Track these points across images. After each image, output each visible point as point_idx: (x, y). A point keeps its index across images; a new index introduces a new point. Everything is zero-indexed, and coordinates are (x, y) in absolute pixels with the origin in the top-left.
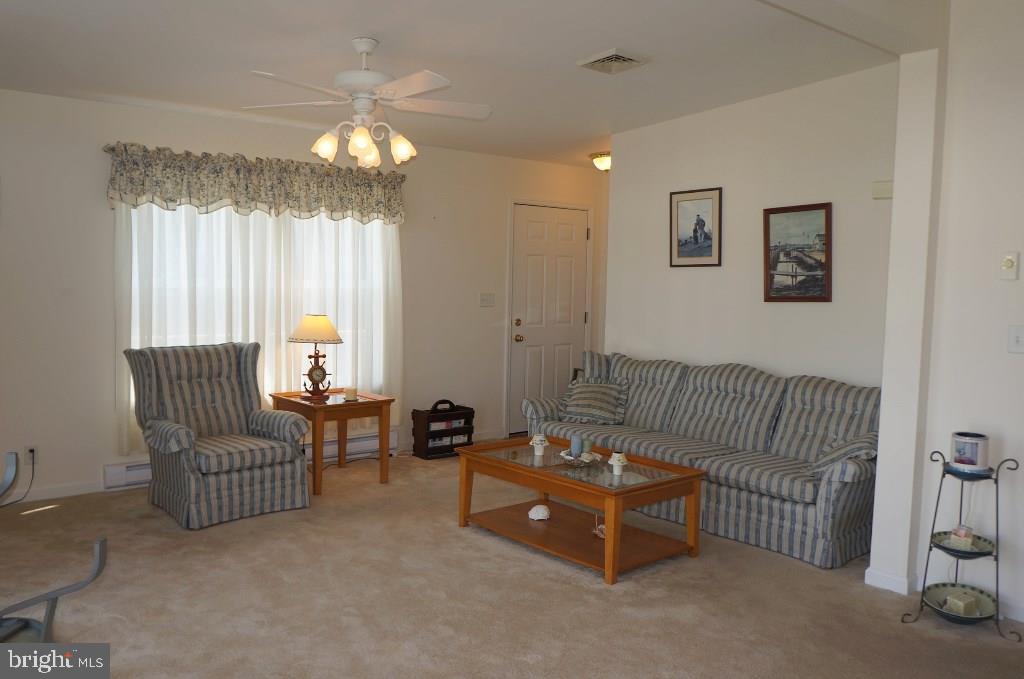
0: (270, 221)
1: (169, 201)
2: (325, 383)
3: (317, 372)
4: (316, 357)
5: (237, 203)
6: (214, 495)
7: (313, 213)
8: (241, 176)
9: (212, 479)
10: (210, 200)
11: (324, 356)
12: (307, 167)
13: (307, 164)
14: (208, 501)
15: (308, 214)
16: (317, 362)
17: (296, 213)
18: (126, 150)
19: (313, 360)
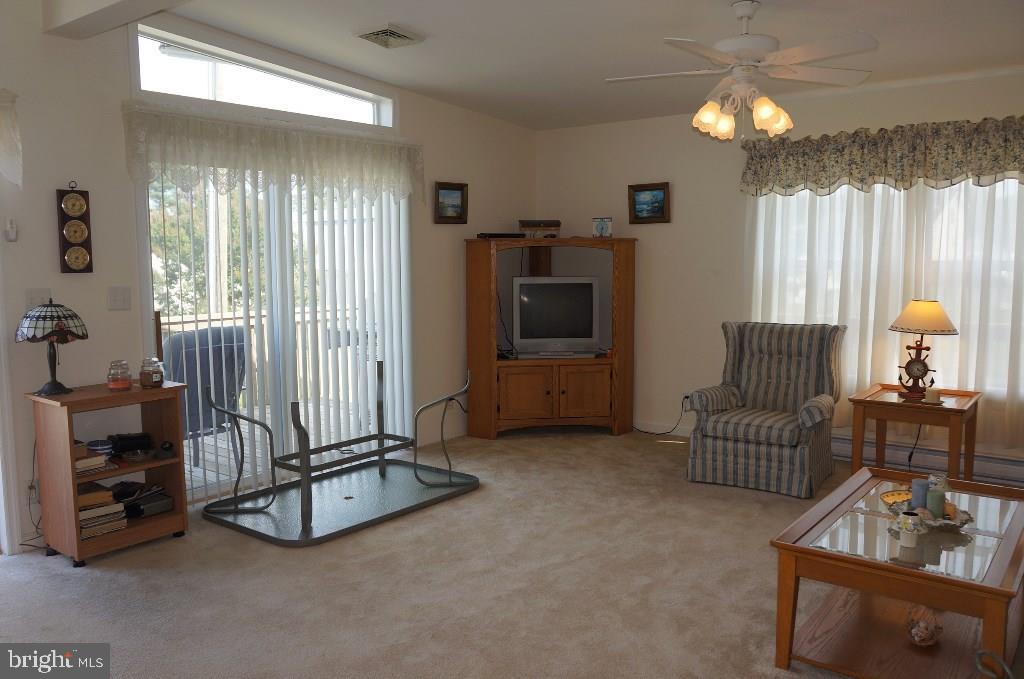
0: (898, 196)
1: (788, 187)
2: (927, 380)
3: (917, 366)
4: (919, 348)
5: (862, 180)
6: (709, 456)
7: (954, 181)
8: (866, 151)
9: (709, 442)
10: (832, 181)
11: (928, 349)
12: (950, 127)
13: (948, 123)
14: (704, 460)
15: (948, 182)
16: (919, 354)
17: (933, 183)
18: (755, 147)
19: (913, 352)
